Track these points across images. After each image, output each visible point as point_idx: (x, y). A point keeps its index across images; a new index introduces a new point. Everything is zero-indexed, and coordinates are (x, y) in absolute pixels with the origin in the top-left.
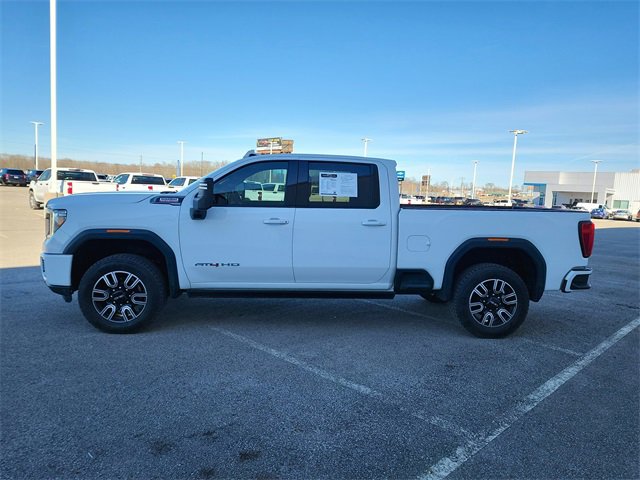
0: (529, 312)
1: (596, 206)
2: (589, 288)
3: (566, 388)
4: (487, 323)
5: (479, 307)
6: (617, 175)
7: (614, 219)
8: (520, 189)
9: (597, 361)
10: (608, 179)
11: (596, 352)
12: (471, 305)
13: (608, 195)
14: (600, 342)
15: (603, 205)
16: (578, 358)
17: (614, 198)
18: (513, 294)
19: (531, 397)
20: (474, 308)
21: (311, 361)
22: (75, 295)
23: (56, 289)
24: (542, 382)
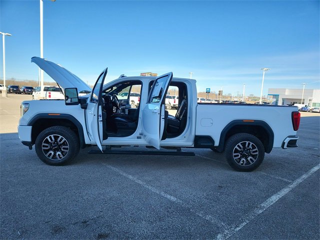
0: (265, 158)
1: (304, 106)
2: (297, 146)
3: (282, 200)
4: (242, 164)
5: (238, 156)
6: (314, 91)
7: (313, 112)
8: (266, 97)
9: (300, 185)
10: (310, 92)
11: (300, 180)
12: (234, 154)
13: (310, 100)
14: (302, 175)
15: (307, 105)
16: (289, 183)
17: (313, 102)
18: (256, 149)
19: (262, 205)
20: (235, 156)
21: (148, 182)
22: (34, 146)
23: (25, 143)
24: (269, 196)
